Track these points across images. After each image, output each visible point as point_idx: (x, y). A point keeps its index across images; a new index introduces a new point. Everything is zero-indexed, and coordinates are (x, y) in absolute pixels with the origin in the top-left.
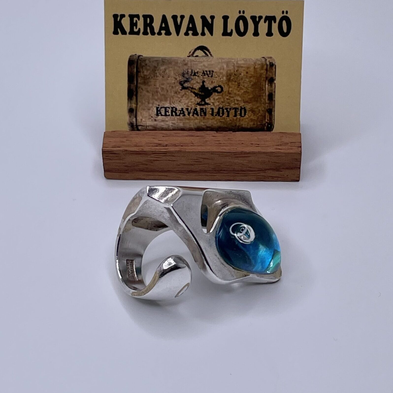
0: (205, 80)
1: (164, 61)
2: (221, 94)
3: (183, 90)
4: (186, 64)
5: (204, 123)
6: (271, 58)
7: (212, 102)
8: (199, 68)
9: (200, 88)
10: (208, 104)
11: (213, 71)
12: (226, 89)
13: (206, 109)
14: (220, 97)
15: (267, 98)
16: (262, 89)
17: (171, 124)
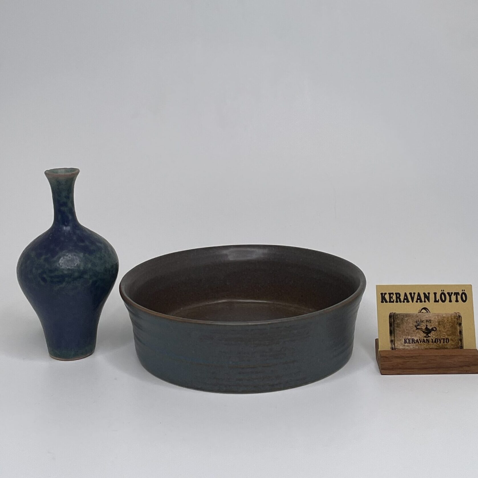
0: (428, 324)
3: (417, 330)
4: (418, 317)
5: (428, 346)
6: (459, 313)
7: (432, 336)
8: (424, 319)
9: (425, 329)
11: (431, 320)
14: (435, 333)
15: (459, 333)
16: (456, 329)
17: (412, 348)
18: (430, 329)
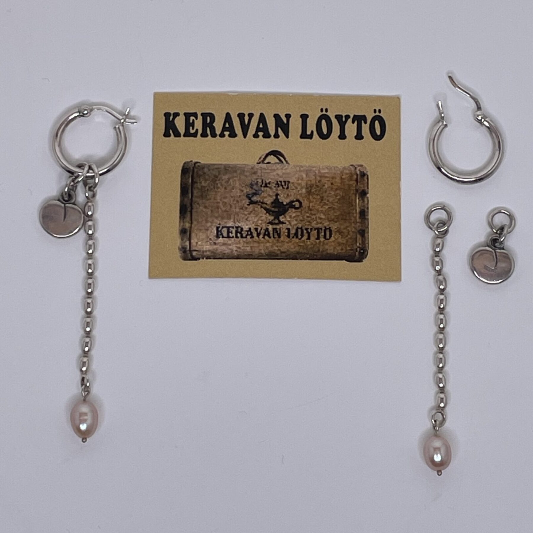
1: (227, 169)
2: (299, 210)
10: (283, 223)
12: (305, 203)
13: (280, 229)
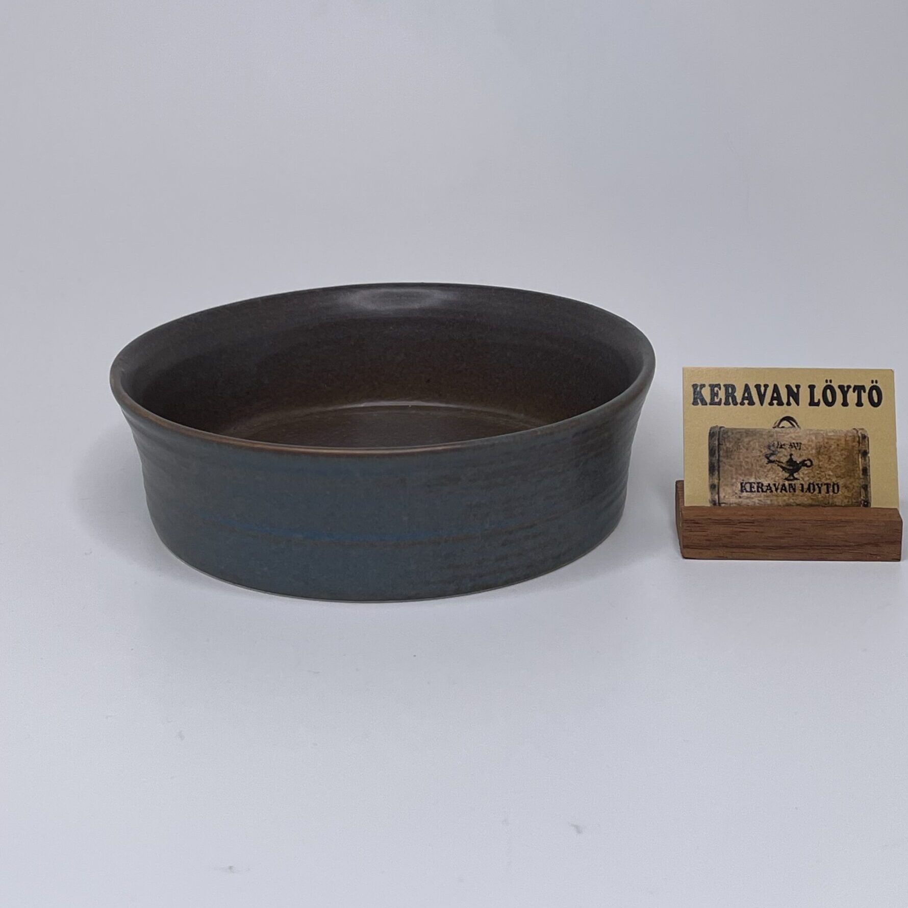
0: (793, 453)
3: (770, 464)
4: (772, 436)
5: (793, 499)
6: (862, 429)
7: (802, 478)
8: (786, 440)
9: (787, 462)
11: (801, 443)
14: (810, 471)
15: (861, 472)
16: (855, 463)
17: (757, 501)
18: (798, 462)
